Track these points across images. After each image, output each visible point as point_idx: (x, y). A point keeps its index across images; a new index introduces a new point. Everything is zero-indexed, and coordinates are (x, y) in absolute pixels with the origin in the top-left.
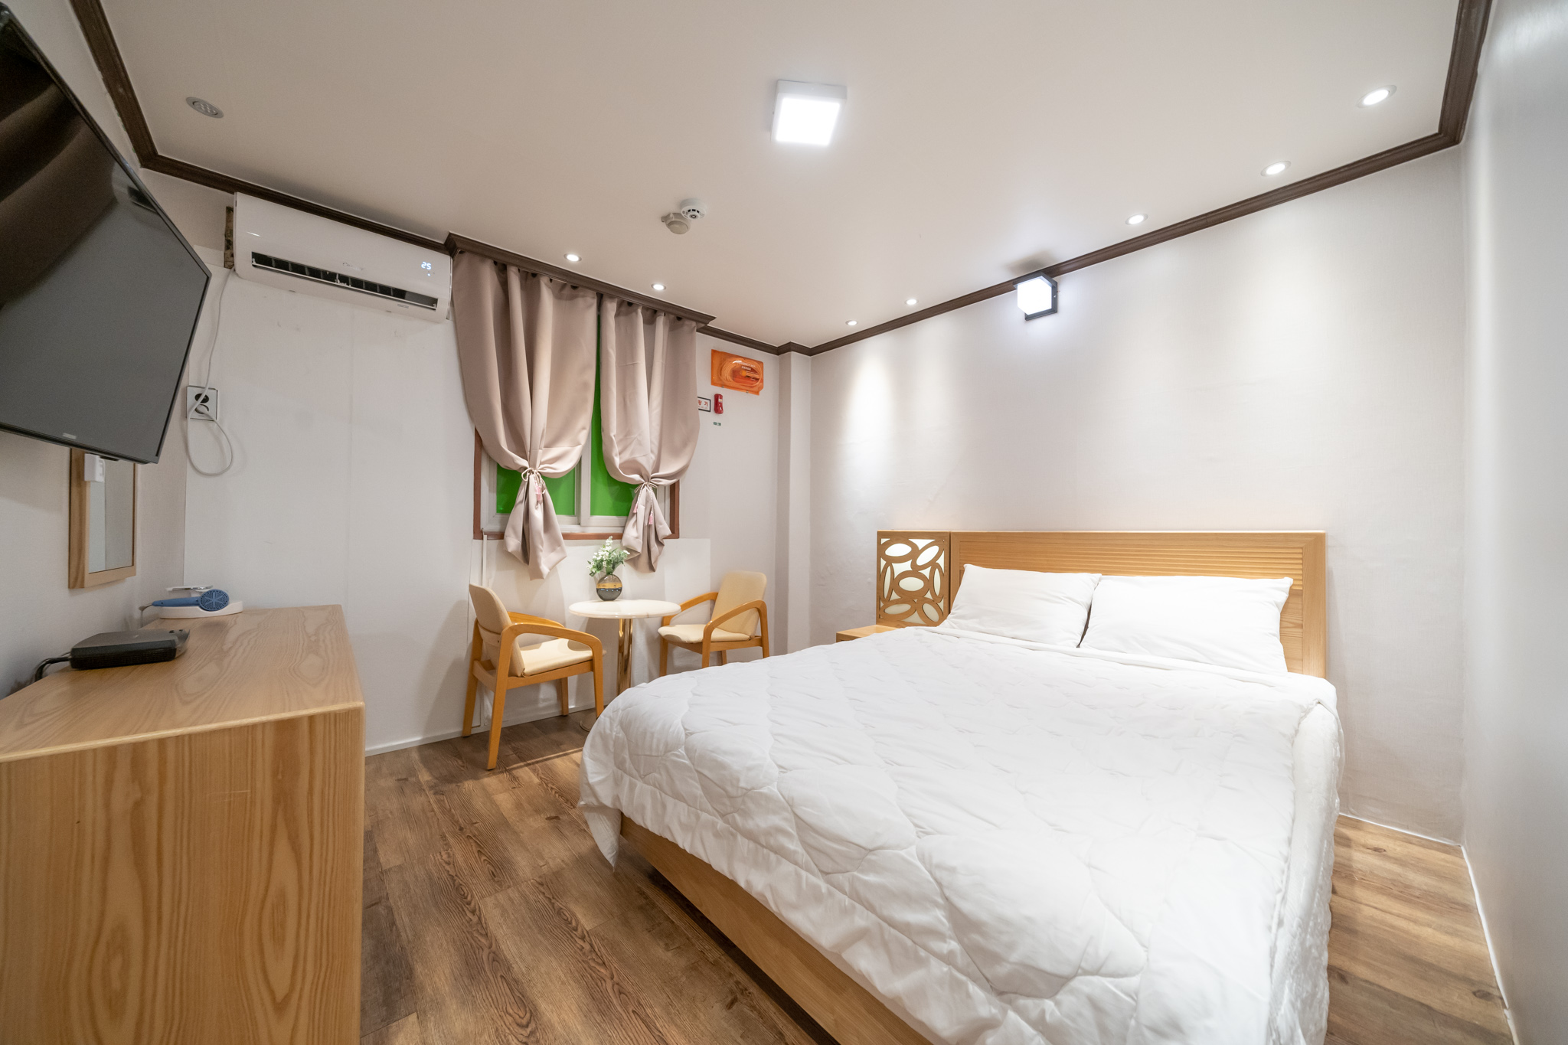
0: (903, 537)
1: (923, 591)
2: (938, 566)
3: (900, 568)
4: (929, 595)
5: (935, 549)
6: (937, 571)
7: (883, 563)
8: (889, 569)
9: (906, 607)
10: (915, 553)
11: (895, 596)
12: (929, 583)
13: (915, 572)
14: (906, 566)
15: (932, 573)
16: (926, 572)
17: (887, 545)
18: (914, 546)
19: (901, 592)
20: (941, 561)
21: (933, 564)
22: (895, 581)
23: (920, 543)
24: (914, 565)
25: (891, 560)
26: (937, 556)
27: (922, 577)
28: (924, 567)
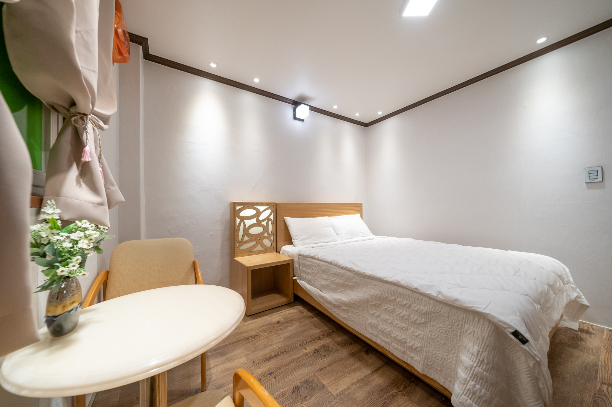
0: (252, 205)
1: (263, 233)
2: (271, 219)
3: (248, 223)
4: (266, 235)
5: (269, 211)
6: (270, 221)
7: (238, 220)
8: (242, 224)
9: (253, 243)
10: (259, 213)
11: (246, 238)
12: (266, 228)
13: (259, 223)
14: (254, 221)
15: (268, 223)
16: (264, 223)
17: (241, 210)
18: (258, 210)
19: (249, 235)
20: (272, 217)
21: (268, 219)
22: (246, 231)
23: (261, 208)
24: (258, 220)
25: (243, 219)
26: (270, 215)
27: (262, 226)
28: (263, 220)
